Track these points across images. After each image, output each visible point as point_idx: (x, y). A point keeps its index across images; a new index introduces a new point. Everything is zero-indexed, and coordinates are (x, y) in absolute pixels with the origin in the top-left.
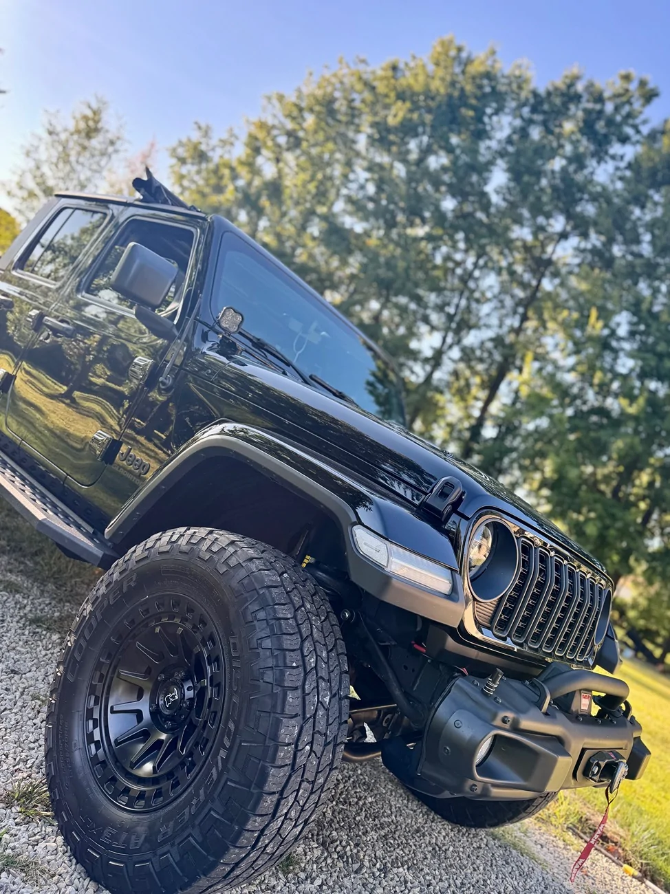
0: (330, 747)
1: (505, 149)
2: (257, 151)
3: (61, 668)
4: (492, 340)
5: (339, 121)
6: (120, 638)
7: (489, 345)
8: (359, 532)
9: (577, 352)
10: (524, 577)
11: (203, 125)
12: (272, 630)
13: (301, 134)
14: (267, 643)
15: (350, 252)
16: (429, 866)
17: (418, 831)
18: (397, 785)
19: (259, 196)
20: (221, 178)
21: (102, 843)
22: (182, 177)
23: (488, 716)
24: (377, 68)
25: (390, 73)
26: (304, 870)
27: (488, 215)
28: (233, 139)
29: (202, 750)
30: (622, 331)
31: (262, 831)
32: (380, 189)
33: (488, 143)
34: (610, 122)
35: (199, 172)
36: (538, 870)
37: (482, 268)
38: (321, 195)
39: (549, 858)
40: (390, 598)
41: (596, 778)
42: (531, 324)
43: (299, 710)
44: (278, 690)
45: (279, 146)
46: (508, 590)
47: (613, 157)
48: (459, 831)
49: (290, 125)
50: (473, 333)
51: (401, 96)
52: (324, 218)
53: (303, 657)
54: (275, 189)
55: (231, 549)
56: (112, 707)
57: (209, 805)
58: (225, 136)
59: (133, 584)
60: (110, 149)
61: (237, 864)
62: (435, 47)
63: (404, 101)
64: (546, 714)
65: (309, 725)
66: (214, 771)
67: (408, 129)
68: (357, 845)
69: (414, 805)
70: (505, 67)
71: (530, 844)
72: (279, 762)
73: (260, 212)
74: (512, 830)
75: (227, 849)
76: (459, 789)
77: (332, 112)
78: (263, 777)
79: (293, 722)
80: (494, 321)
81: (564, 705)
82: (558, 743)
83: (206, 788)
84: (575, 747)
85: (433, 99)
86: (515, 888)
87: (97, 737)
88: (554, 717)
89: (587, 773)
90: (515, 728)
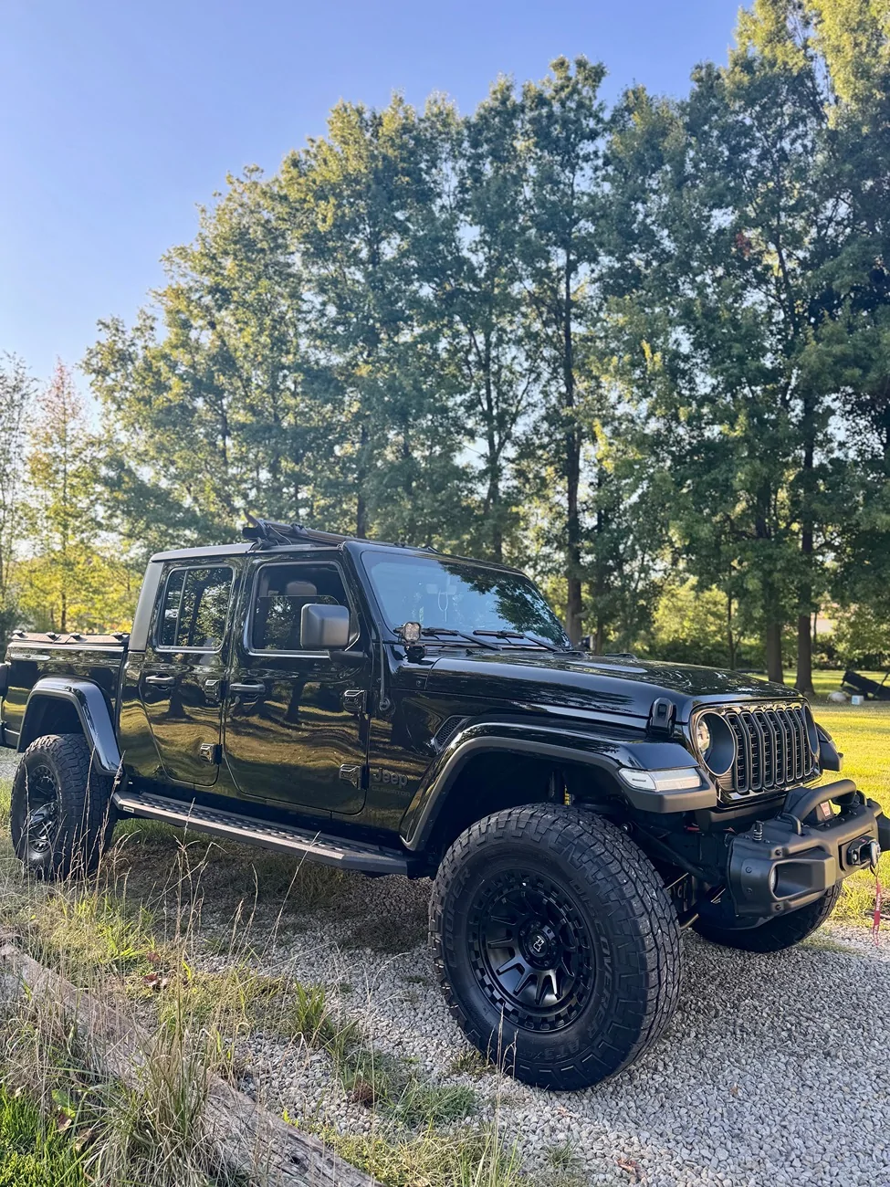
0: (671, 925)
1: (463, 200)
2: (186, 325)
3: (440, 962)
4: (544, 418)
5: (262, 250)
6: (476, 919)
7: (545, 426)
8: (625, 773)
9: (647, 395)
10: (741, 742)
11: (108, 322)
12: (598, 865)
13: (226, 284)
14: (600, 876)
15: (342, 391)
16: (766, 990)
17: (742, 970)
18: (704, 943)
19: (211, 375)
20: (158, 373)
21: (548, 1062)
22: (111, 391)
23: (765, 856)
24: (276, 174)
25: (294, 172)
26: (678, 1031)
27: (477, 282)
28: (149, 322)
29: (588, 965)
30: (685, 348)
31: (657, 997)
32: (342, 308)
33: (439, 202)
34: (565, 123)
35: (127, 376)
36: (854, 959)
37: (497, 345)
38: (280, 343)
39: (860, 946)
40: (668, 809)
41: (859, 862)
42: (581, 386)
43: (643, 909)
44: (624, 902)
45: (208, 309)
46: (735, 757)
47: (586, 158)
48: (775, 957)
49: (208, 281)
50: (520, 420)
51: (321, 196)
52: (297, 368)
53: (627, 873)
54: (225, 360)
55: (535, 821)
56: (498, 971)
57: (616, 997)
58: (139, 323)
59: (467, 876)
60: (17, 397)
61: (651, 1027)
62: (331, 123)
63: (326, 198)
64: (802, 835)
65: (653, 916)
66: (607, 974)
67: (344, 227)
68: (704, 999)
69: (727, 953)
70: (420, 110)
71: (837, 941)
72: (648, 948)
73: (219, 393)
74: (818, 936)
75: (642, 1018)
76: (770, 913)
77: (250, 245)
78: (643, 961)
79: (643, 918)
80: (536, 396)
81: (812, 821)
82: (820, 851)
83: (607, 987)
84: (833, 848)
85: (358, 182)
86: (841, 979)
87: (498, 996)
88: (809, 834)
89: (849, 862)
90: (787, 856)
